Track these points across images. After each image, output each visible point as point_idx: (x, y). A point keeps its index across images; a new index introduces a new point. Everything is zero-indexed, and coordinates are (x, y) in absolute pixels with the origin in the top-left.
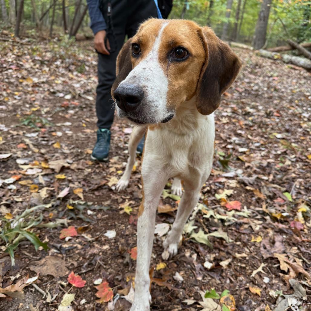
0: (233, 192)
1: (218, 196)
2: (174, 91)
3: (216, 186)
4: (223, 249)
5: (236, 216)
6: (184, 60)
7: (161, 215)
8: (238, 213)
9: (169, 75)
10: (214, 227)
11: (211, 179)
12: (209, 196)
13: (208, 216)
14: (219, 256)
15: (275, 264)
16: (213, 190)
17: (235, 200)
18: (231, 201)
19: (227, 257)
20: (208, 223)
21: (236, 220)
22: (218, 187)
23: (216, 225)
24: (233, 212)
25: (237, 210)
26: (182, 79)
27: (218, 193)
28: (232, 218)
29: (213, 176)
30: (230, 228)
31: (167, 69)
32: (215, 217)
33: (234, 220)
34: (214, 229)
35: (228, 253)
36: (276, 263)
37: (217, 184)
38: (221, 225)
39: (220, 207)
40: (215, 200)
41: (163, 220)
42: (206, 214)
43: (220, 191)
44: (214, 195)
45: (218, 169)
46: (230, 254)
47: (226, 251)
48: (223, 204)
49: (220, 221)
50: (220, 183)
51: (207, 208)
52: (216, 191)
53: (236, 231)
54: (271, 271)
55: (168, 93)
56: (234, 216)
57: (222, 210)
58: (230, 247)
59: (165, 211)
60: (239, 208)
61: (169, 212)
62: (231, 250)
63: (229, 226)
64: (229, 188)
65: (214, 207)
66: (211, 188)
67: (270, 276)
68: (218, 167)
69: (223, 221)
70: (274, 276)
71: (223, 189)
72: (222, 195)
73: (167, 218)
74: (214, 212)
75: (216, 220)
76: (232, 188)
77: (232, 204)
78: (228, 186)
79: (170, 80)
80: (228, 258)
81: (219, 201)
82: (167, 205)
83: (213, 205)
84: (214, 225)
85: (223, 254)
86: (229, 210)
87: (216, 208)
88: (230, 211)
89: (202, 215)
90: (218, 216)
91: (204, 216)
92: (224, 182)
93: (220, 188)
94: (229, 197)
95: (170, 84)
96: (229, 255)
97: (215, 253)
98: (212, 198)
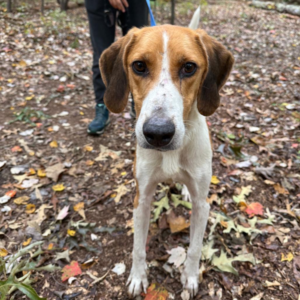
0: (252, 189)
1: (236, 199)
3: (231, 181)
4: (250, 275)
5: (259, 224)
8: (261, 221)
9: (182, 93)
10: (236, 244)
11: (224, 172)
12: (226, 198)
13: (228, 231)
14: (247, 287)
16: (229, 191)
17: (255, 201)
18: (250, 202)
20: (230, 240)
22: (233, 183)
23: (239, 242)
24: (255, 219)
25: (259, 216)
27: (236, 195)
28: (255, 230)
29: (226, 167)
30: (255, 243)
31: (180, 88)
32: (236, 230)
34: (236, 247)
35: (257, 281)
37: (232, 179)
39: (240, 213)
40: (232, 203)
42: (225, 228)
43: (238, 190)
44: (231, 197)
45: (231, 157)
46: (260, 282)
47: (254, 277)
48: (242, 208)
49: (242, 236)
50: (235, 177)
51: (225, 218)
53: (262, 248)
56: (257, 225)
57: (243, 218)
58: (258, 272)
60: (261, 213)
62: (260, 276)
64: (246, 183)
65: (232, 213)
66: (226, 187)
68: (230, 154)
72: (240, 197)
74: (235, 223)
75: (238, 235)
76: (249, 183)
78: (244, 180)
79: (184, 97)
81: (238, 205)
82: (180, 217)
83: (232, 211)
84: (236, 242)
85: (251, 283)
86: (250, 217)
87: (235, 215)
88: (252, 218)
89: (222, 231)
90: (240, 229)
91: (224, 231)
92: (240, 175)
93: (236, 184)
94: (248, 197)
95: (184, 101)
98: (230, 201)
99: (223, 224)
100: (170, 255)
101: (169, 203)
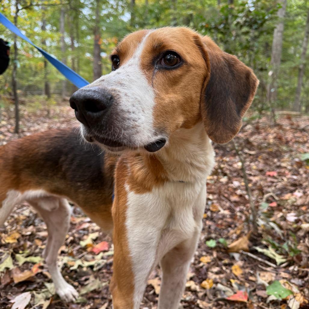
0: (99, 234)
1: (83, 244)
2: (164, 106)
3: (81, 233)
4: (97, 296)
5: (105, 257)
6: (175, 68)
7: (20, 285)
8: (107, 254)
9: (154, 85)
10: (83, 276)
11: (74, 229)
12: (74, 247)
13: (75, 267)
14: (94, 305)
15: (150, 291)
16: (77, 240)
17: (102, 241)
18: (97, 244)
19: (102, 303)
20: (77, 274)
21: (105, 261)
22: (82, 234)
23: (86, 274)
24: (101, 254)
25: (105, 251)
26: (175, 92)
27: (83, 240)
28: (101, 261)
29: (75, 224)
30: (101, 271)
31: (152, 78)
32: (83, 265)
33: (103, 262)
34: (83, 279)
35: (103, 298)
36: (151, 289)
37: (81, 231)
38: (90, 272)
39: (88, 253)
40: (81, 248)
41: (22, 289)
42: (72, 266)
43: (85, 237)
44: (79, 244)
45: (80, 216)
46: (106, 299)
47: (101, 296)
48: (89, 249)
49: (89, 269)
50: (84, 229)
51: (73, 259)
52: (80, 239)
53: (107, 273)
54: (149, 300)
55: (155, 108)
56: (102, 258)
57: (90, 256)
58: (105, 291)
59: (23, 279)
60: (106, 249)
61: (29, 278)
62: (106, 294)
63: (100, 270)
64: (93, 231)
65: (80, 256)
66: (74, 237)
67: (148, 305)
68: (79, 214)
69: (92, 267)
70: (152, 303)
71: (87, 235)
72: (87, 241)
73: (28, 286)
74: (82, 261)
75: (85, 269)
76: (97, 231)
77: (99, 246)
78: (93, 230)
79: (157, 91)
80: (104, 303)
81: (85, 249)
82: (26, 271)
83: (79, 255)
84: (83, 275)
85: (98, 301)
86: (96, 253)
87: (83, 256)
88: (98, 254)
89: (69, 268)
90: (86, 264)
91: (72, 268)
92: (88, 228)
93: (84, 235)
94: (95, 240)
95: (158, 97)
96: (105, 301)
97: (89, 304)
98: (78, 247)
99: (70, 264)
100: (14, 303)
101: (14, 264)
